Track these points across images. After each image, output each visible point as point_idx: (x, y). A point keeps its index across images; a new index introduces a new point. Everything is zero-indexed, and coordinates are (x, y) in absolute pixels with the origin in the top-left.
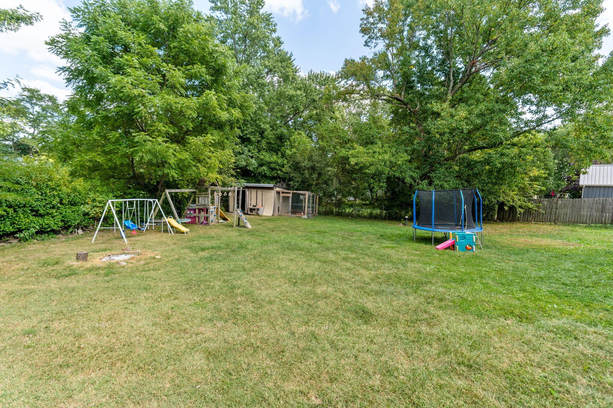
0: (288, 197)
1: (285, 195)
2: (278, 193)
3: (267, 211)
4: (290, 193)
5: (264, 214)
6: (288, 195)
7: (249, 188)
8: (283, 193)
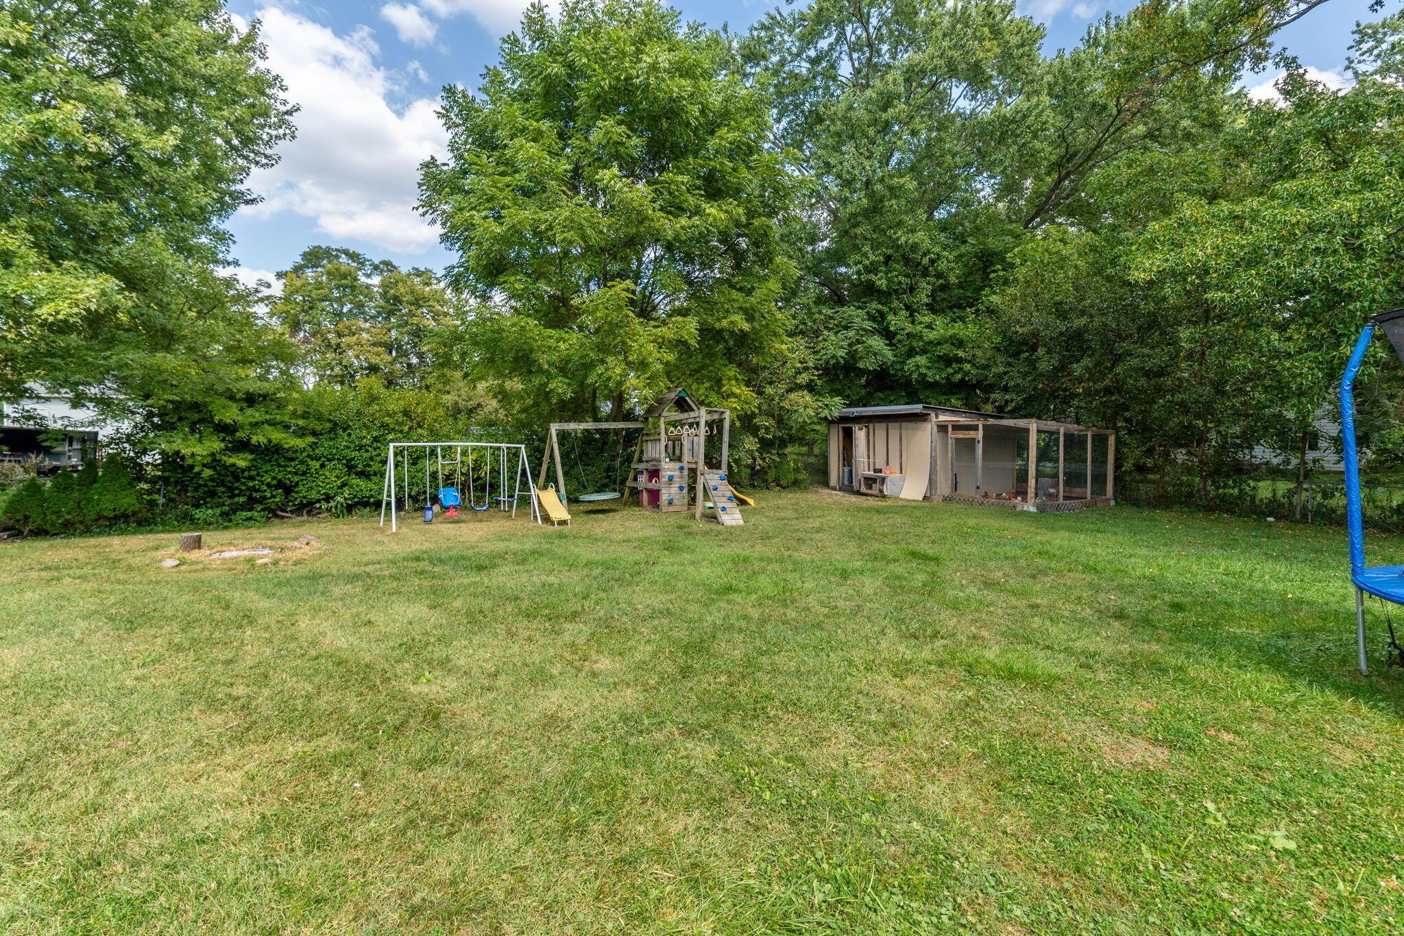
0: (971, 443)
1: (961, 435)
2: (942, 428)
3: (911, 488)
4: (976, 428)
5: (902, 496)
6: (971, 434)
7: (858, 419)
8: (957, 427)
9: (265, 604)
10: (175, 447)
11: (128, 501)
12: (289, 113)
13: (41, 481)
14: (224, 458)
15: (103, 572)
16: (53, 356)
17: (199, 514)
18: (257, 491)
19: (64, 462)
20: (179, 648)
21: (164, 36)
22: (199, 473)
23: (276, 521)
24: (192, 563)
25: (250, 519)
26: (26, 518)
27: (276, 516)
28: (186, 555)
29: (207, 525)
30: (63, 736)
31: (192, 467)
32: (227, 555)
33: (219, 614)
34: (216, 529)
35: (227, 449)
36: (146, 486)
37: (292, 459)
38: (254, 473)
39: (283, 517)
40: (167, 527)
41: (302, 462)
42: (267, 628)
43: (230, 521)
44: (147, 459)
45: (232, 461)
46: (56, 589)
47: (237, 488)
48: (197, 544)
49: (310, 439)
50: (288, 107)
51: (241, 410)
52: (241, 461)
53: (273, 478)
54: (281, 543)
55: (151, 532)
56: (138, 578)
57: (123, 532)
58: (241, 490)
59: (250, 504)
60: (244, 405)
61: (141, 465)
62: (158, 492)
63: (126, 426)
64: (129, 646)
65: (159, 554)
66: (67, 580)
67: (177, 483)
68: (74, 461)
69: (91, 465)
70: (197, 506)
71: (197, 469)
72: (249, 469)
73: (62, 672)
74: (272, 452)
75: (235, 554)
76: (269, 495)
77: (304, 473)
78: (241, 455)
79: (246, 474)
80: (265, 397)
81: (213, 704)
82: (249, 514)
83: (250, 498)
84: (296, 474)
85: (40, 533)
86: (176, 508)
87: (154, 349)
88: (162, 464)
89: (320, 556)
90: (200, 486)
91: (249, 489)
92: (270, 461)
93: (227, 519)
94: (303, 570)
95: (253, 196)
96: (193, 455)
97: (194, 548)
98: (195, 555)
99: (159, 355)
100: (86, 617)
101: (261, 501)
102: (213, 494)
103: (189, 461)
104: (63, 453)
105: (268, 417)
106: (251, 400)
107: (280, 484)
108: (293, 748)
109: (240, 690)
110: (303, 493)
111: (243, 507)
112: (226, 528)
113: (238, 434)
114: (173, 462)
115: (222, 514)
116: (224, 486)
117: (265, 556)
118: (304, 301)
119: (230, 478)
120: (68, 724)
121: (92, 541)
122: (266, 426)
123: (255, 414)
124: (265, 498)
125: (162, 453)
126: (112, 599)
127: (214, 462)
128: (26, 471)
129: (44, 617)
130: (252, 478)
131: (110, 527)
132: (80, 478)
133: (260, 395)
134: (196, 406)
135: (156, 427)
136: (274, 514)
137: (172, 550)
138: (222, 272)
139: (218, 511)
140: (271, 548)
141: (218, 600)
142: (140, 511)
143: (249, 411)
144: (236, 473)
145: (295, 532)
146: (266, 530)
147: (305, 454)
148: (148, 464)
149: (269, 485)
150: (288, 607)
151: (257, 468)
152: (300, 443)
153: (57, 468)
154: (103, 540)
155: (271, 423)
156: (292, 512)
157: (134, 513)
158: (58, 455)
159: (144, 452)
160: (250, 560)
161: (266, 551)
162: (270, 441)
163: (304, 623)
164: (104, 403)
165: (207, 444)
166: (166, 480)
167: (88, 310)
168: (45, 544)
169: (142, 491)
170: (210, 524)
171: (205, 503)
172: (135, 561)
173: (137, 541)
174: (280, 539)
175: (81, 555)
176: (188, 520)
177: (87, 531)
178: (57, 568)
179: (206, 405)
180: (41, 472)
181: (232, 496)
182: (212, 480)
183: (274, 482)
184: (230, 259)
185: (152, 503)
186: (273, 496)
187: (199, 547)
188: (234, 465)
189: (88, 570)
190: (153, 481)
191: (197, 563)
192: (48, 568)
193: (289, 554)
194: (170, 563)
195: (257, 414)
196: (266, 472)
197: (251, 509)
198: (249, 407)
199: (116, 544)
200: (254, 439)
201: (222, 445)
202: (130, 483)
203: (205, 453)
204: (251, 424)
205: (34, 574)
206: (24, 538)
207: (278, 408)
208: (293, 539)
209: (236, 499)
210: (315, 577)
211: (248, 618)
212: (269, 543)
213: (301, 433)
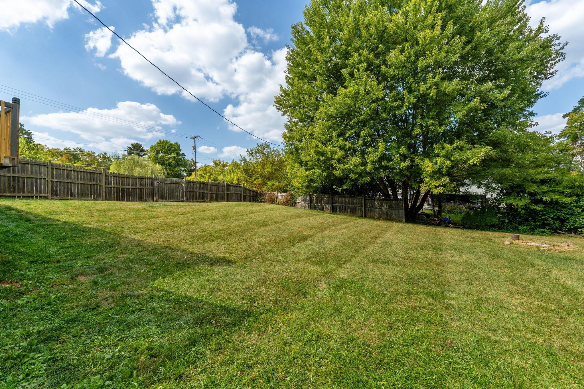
9: (540, 262)
10: (511, 202)
11: (495, 220)
12: (562, 48)
13: (470, 211)
14: (531, 206)
15: (487, 242)
16: (473, 174)
17: (521, 227)
18: (546, 220)
19: (476, 206)
20: (506, 267)
21: (504, 54)
22: (520, 212)
23: (557, 234)
24: (515, 244)
25: (543, 232)
26: (466, 223)
27: (557, 232)
28: (514, 241)
29: (524, 232)
30: (476, 276)
31: (518, 209)
32: (529, 244)
33: (521, 261)
34: (527, 234)
35: (532, 202)
36: (501, 216)
37: (565, 207)
38: (545, 213)
39: (560, 233)
40: (508, 231)
41: (570, 209)
42: (538, 270)
43: (534, 232)
44: (502, 206)
45: (534, 207)
46: (474, 244)
47: (537, 219)
48: (518, 238)
49: (574, 198)
50: (561, 45)
51: (538, 186)
52: (538, 208)
53: (555, 215)
54: (554, 243)
55: (503, 232)
56: (496, 246)
57: (493, 231)
58: (539, 220)
59: (543, 226)
60: (540, 184)
61: (499, 208)
62: (505, 218)
63: (494, 195)
64: (492, 263)
65: (504, 239)
66: (477, 242)
67: (512, 215)
68: (479, 205)
69: (483, 207)
70: (520, 224)
71: (519, 210)
72: (543, 211)
73: (476, 263)
74: (554, 204)
75: (532, 244)
76: (552, 223)
77: (572, 214)
78: (538, 205)
79: (541, 213)
80: (550, 180)
81: (514, 283)
82: (543, 230)
83: (543, 223)
84: (567, 214)
85: (470, 228)
86: (512, 224)
87: (503, 166)
88: (507, 208)
89: (573, 252)
90: (521, 217)
91: (543, 219)
92: (553, 208)
93: (532, 231)
94: (562, 255)
95: (544, 94)
96: (517, 205)
97: (516, 239)
98: (517, 242)
99: (504, 169)
100: (481, 252)
101: (549, 225)
102: (526, 220)
103: (516, 207)
104: (476, 203)
105: (551, 189)
106: (543, 182)
107: (558, 218)
108: (538, 302)
109: (524, 283)
110: (570, 223)
111: (540, 227)
112: (532, 234)
113: (536, 197)
114: (510, 207)
115: (531, 229)
116: (531, 217)
117: (545, 247)
118: (581, 125)
119: (534, 214)
120: (477, 275)
121: (484, 232)
122: (550, 193)
123: (545, 188)
124: (551, 224)
125: (506, 204)
126: (489, 250)
127: (526, 207)
128: (466, 208)
129: (471, 250)
130: (544, 215)
131: (490, 228)
132: (481, 211)
133: (547, 180)
134: (519, 186)
135: (504, 194)
136: (555, 231)
137: (509, 239)
138: (530, 130)
139: (529, 227)
140: (549, 244)
141: (522, 257)
142: (499, 224)
143: (542, 187)
144: (537, 213)
145: (563, 240)
146: (550, 237)
147: (572, 205)
148: (502, 207)
149: (552, 218)
150: (549, 265)
151: (546, 211)
152: (568, 200)
153: (475, 207)
154: (487, 232)
155: (552, 191)
156: (565, 231)
157: (497, 225)
158: (474, 203)
159: (500, 203)
160: (537, 247)
161: (546, 245)
162: (552, 199)
163: (554, 272)
164: (488, 187)
165: (523, 201)
166: (508, 214)
167: (482, 159)
168: (471, 231)
169: (500, 217)
170: (526, 232)
171: (524, 223)
172: (496, 240)
173: (497, 234)
174: (555, 242)
175: (481, 236)
176: (516, 229)
177: (482, 229)
178: (474, 238)
179: (523, 185)
180: (470, 209)
181: (535, 222)
182: (526, 215)
183: (555, 217)
184: (533, 123)
185: (504, 222)
186: (554, 223)
187: (519, 239)
188: (535, 209)
189: (482, 240)
190: (504, 214)
191: (517, 244)
192: (472, 238)
193: (557, 248)
194: (507, 243)
195: (546, 188)
196: (551, 213)
197: (543, 228)
198: (542, 185)
199: (491, 234)
200: (544, 199)
201: (530, 201)
202: (496, 214)
203: (522, 204)
204: (543, 192)
205: (469, 239)
206: (466, 229)
207: (557, 184)
208: (561, 243)
209: (537, 223)
210: (566, 259)
211: (532, 265)
212: (549, 242)
213: (570, 195)
